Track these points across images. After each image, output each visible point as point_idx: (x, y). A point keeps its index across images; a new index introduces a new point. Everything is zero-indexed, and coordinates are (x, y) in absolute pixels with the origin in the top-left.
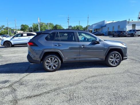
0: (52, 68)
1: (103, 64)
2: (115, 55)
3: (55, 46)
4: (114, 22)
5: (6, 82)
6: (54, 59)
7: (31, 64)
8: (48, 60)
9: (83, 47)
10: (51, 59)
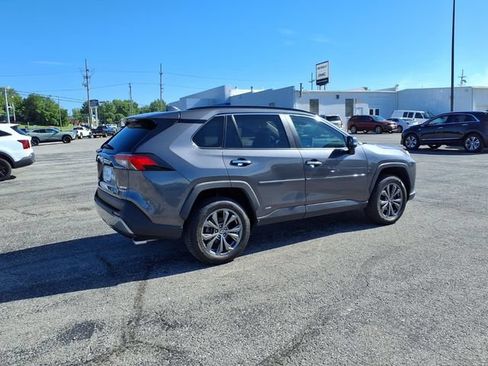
0: (225, 250)
2: (391, 187)
3: (233, 167)
4: (255, 91)
6: (231, 214)
7: (137, 243)
8: (211, 219)
9: (316, 165)
10: (220, 215)
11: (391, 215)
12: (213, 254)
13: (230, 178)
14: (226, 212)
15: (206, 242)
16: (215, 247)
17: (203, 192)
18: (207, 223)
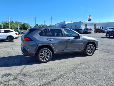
0: (45, 60)
1: (83, 54)
2: (91, 47)
4: (72, 22)
5: (8, 75)
6: (47, 52)
7: (26, 57)
8: (42, 52)
9: (69, 41)
10: (45, 52)
11: (90, 54)
12: (42, 60)
13: (47, 43)
14: (46, 51)
15: (41, 58)
16: (43, 59)
17: (40, 46)
18: (41, 53)
